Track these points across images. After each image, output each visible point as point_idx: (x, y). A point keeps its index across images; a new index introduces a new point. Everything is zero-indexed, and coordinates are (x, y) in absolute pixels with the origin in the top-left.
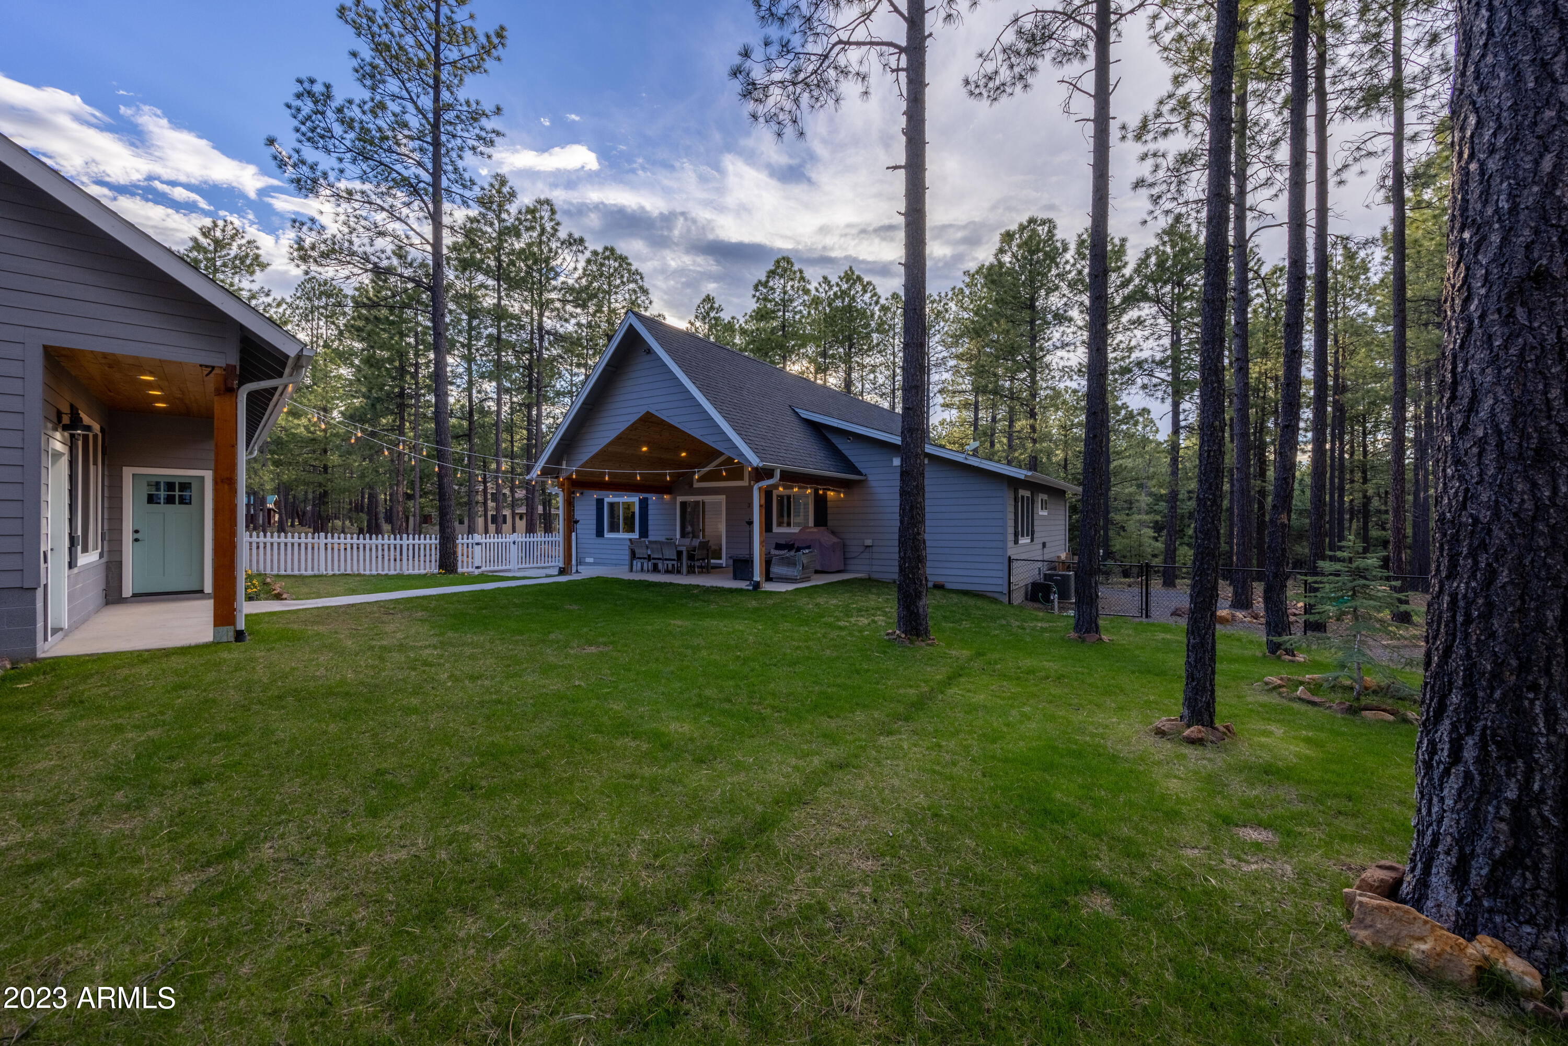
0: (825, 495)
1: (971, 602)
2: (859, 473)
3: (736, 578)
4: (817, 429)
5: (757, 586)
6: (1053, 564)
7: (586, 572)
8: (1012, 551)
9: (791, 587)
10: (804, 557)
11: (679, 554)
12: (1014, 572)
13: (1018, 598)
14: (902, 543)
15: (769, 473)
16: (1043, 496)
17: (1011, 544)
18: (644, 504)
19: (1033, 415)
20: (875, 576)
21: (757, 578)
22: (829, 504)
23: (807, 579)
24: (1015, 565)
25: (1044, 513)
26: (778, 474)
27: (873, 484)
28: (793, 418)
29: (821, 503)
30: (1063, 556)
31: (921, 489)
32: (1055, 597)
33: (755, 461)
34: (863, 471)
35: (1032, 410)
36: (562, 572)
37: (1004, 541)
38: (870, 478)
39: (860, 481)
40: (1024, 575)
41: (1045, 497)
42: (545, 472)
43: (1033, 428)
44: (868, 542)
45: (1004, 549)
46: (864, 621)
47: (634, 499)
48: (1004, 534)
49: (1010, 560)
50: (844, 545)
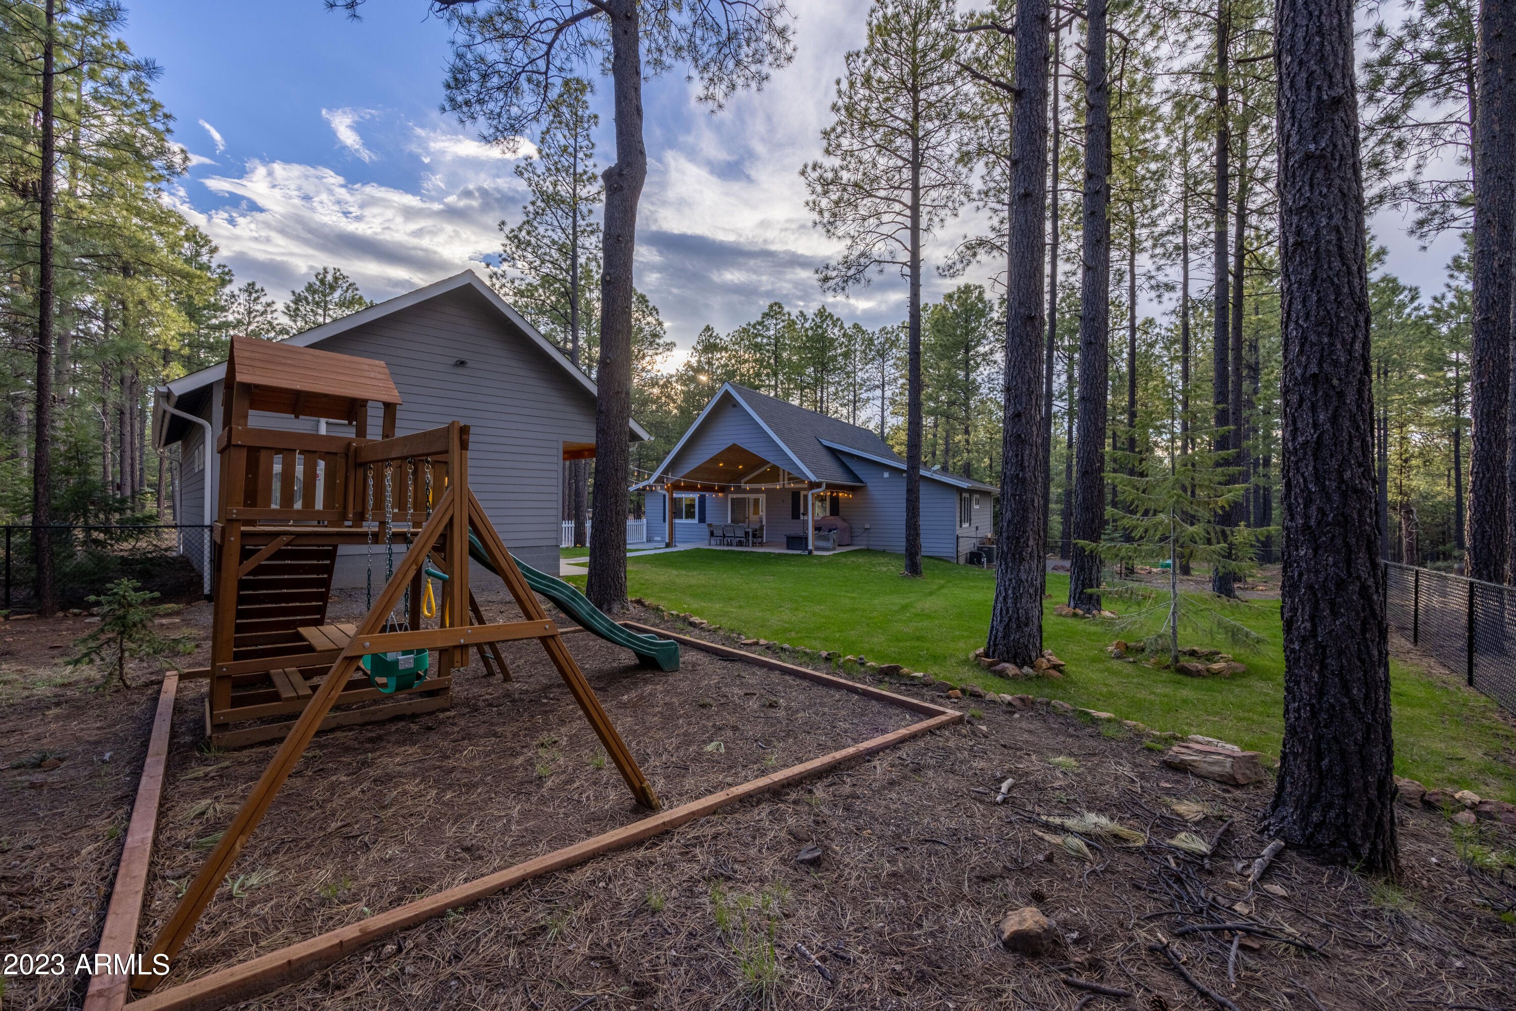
0: (837, 496)
1: (936, 562)
2: (862, 482)
3: (788, 548)
4: (833, 452)
5: (810, 552)
6: (983, 540)
7: (681, 547)
8: (959, 532)
9: (831, 553)
10: (833, 535)
11: (747, 533)
12: (960, 544)
13: (962, 560)
14: (908, 527)
15: (818, 485)
16: (977, 496)
17: (958, 527)
18: (702, 500)
19: (967, 432)
20: (871, 548)
21: (810, 547)
22: (841, 501)
23: (834, 549)
24: (960, 540)
25: (977, 507)
26: (824, 486)
27: (870, 488)
28: (820, 447)
30: (989, 536)
31: (918, 498)
32: (984, 560)
33: (813, 478)
34: (864, 481)
35: (967, 428)
36: (668, 545)
37: (954, 526)
38: (868, 484)
39: (863, 488)
40: (967, 547)
41: (978, 496)
42: (657, 481)
43: (967, 441)
44: (867, 526)
45: (954, 530)
46: (884, 569)
47: (695, 496)
48: (954, 521)
49: (958, 537)
50: (852, 528)
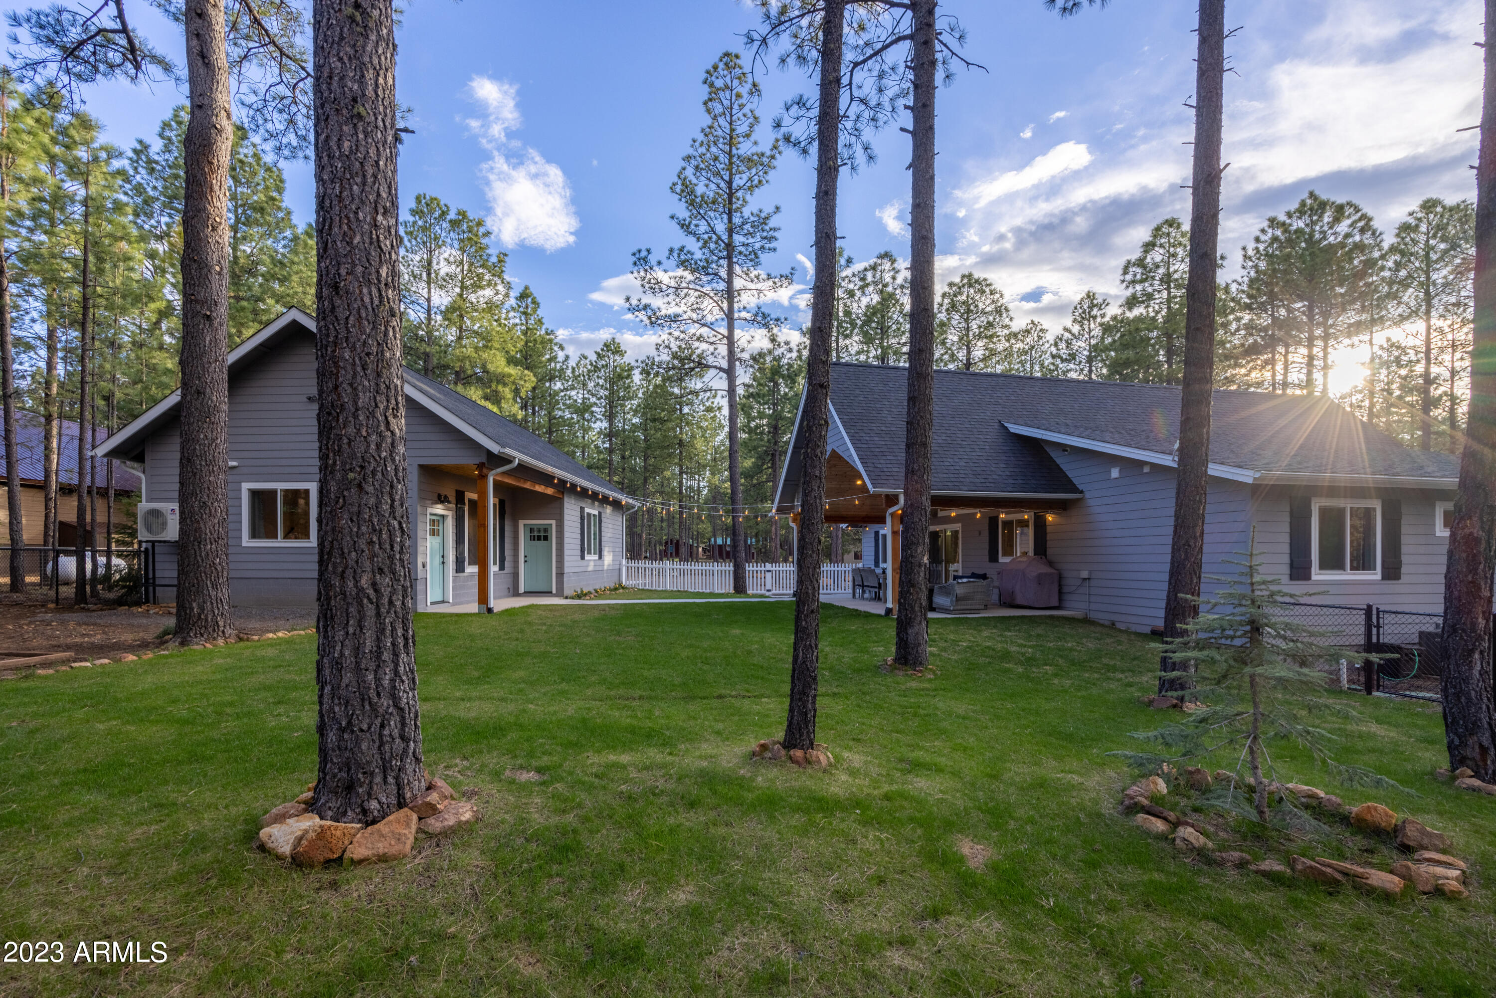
0: (1044, 520)
2: (1077, 491)
4: (1032, 443)
20: (1093, 616)
22: (1049, 529)
26: (902, 500)
27: (1091, 502)
28: (1001, 434)
29: (1040, 526)
34: (1080, 487)
38: (1088, 495)
39: (1078, 500)
44: (1085, 574)
50: (1060, 578)
